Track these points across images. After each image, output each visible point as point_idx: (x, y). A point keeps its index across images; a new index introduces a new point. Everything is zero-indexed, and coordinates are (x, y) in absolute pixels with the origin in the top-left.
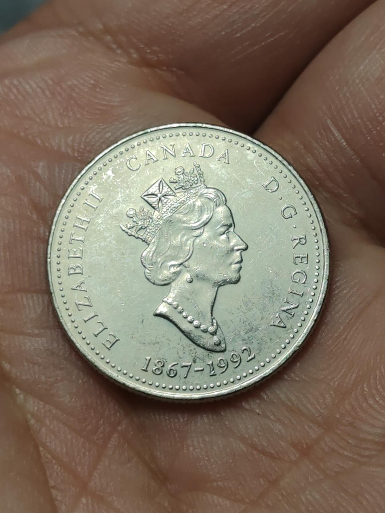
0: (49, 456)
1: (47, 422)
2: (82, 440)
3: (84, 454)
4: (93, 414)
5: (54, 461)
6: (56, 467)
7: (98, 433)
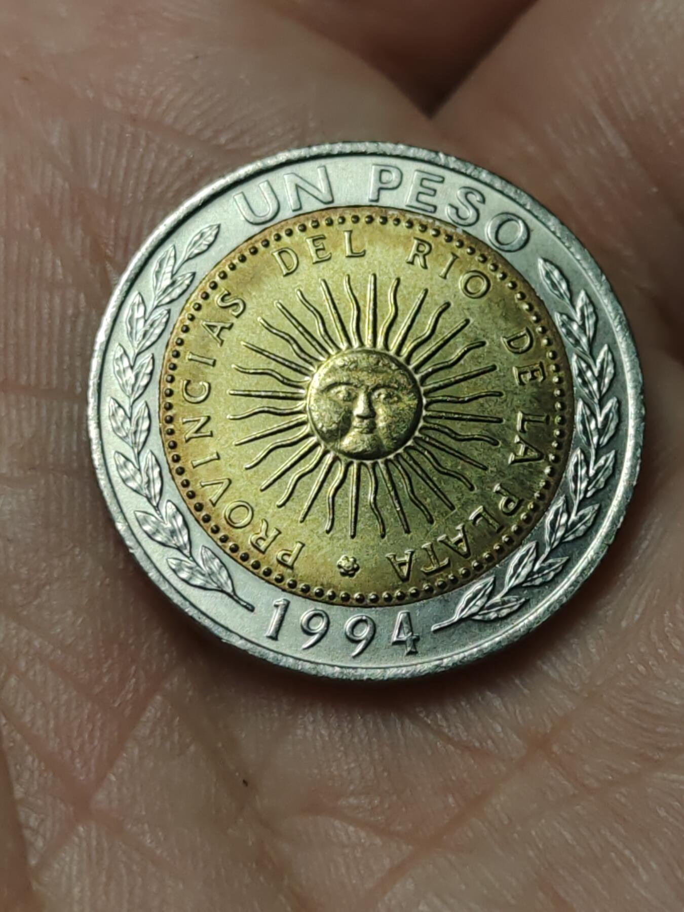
0: (18, 737)
1: (22, 664)
2: (89, 705)
3: (91, 736)
4: (116, 654)
5: (27, 748)
6: (30, 759)
7: (123, 693)
